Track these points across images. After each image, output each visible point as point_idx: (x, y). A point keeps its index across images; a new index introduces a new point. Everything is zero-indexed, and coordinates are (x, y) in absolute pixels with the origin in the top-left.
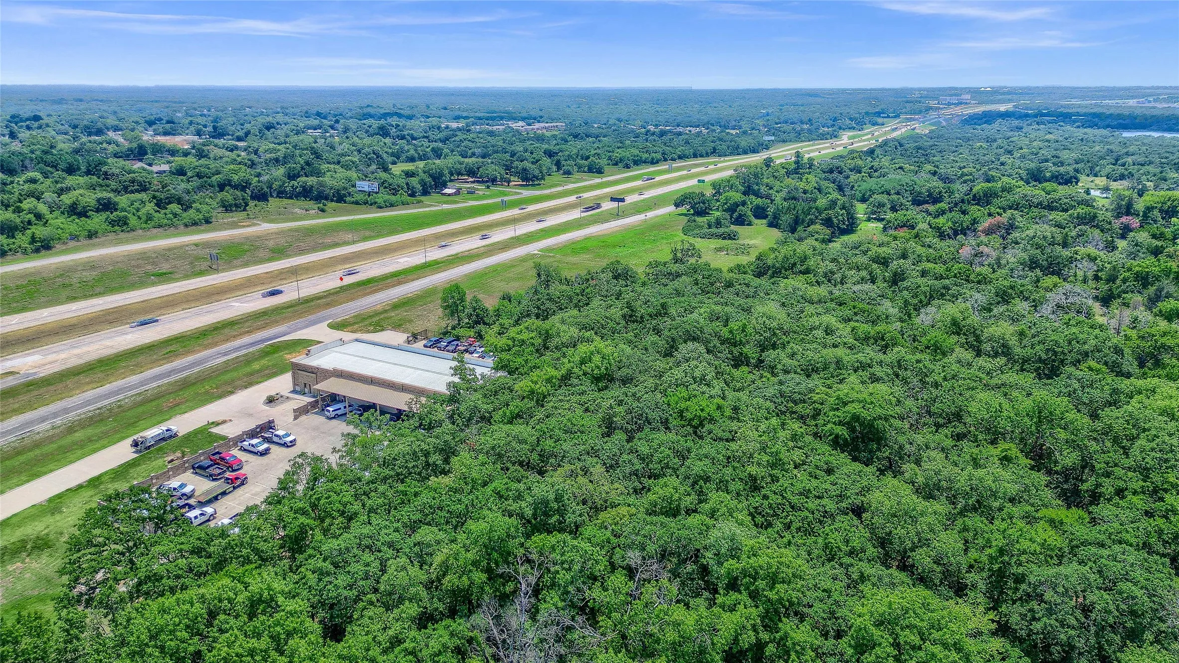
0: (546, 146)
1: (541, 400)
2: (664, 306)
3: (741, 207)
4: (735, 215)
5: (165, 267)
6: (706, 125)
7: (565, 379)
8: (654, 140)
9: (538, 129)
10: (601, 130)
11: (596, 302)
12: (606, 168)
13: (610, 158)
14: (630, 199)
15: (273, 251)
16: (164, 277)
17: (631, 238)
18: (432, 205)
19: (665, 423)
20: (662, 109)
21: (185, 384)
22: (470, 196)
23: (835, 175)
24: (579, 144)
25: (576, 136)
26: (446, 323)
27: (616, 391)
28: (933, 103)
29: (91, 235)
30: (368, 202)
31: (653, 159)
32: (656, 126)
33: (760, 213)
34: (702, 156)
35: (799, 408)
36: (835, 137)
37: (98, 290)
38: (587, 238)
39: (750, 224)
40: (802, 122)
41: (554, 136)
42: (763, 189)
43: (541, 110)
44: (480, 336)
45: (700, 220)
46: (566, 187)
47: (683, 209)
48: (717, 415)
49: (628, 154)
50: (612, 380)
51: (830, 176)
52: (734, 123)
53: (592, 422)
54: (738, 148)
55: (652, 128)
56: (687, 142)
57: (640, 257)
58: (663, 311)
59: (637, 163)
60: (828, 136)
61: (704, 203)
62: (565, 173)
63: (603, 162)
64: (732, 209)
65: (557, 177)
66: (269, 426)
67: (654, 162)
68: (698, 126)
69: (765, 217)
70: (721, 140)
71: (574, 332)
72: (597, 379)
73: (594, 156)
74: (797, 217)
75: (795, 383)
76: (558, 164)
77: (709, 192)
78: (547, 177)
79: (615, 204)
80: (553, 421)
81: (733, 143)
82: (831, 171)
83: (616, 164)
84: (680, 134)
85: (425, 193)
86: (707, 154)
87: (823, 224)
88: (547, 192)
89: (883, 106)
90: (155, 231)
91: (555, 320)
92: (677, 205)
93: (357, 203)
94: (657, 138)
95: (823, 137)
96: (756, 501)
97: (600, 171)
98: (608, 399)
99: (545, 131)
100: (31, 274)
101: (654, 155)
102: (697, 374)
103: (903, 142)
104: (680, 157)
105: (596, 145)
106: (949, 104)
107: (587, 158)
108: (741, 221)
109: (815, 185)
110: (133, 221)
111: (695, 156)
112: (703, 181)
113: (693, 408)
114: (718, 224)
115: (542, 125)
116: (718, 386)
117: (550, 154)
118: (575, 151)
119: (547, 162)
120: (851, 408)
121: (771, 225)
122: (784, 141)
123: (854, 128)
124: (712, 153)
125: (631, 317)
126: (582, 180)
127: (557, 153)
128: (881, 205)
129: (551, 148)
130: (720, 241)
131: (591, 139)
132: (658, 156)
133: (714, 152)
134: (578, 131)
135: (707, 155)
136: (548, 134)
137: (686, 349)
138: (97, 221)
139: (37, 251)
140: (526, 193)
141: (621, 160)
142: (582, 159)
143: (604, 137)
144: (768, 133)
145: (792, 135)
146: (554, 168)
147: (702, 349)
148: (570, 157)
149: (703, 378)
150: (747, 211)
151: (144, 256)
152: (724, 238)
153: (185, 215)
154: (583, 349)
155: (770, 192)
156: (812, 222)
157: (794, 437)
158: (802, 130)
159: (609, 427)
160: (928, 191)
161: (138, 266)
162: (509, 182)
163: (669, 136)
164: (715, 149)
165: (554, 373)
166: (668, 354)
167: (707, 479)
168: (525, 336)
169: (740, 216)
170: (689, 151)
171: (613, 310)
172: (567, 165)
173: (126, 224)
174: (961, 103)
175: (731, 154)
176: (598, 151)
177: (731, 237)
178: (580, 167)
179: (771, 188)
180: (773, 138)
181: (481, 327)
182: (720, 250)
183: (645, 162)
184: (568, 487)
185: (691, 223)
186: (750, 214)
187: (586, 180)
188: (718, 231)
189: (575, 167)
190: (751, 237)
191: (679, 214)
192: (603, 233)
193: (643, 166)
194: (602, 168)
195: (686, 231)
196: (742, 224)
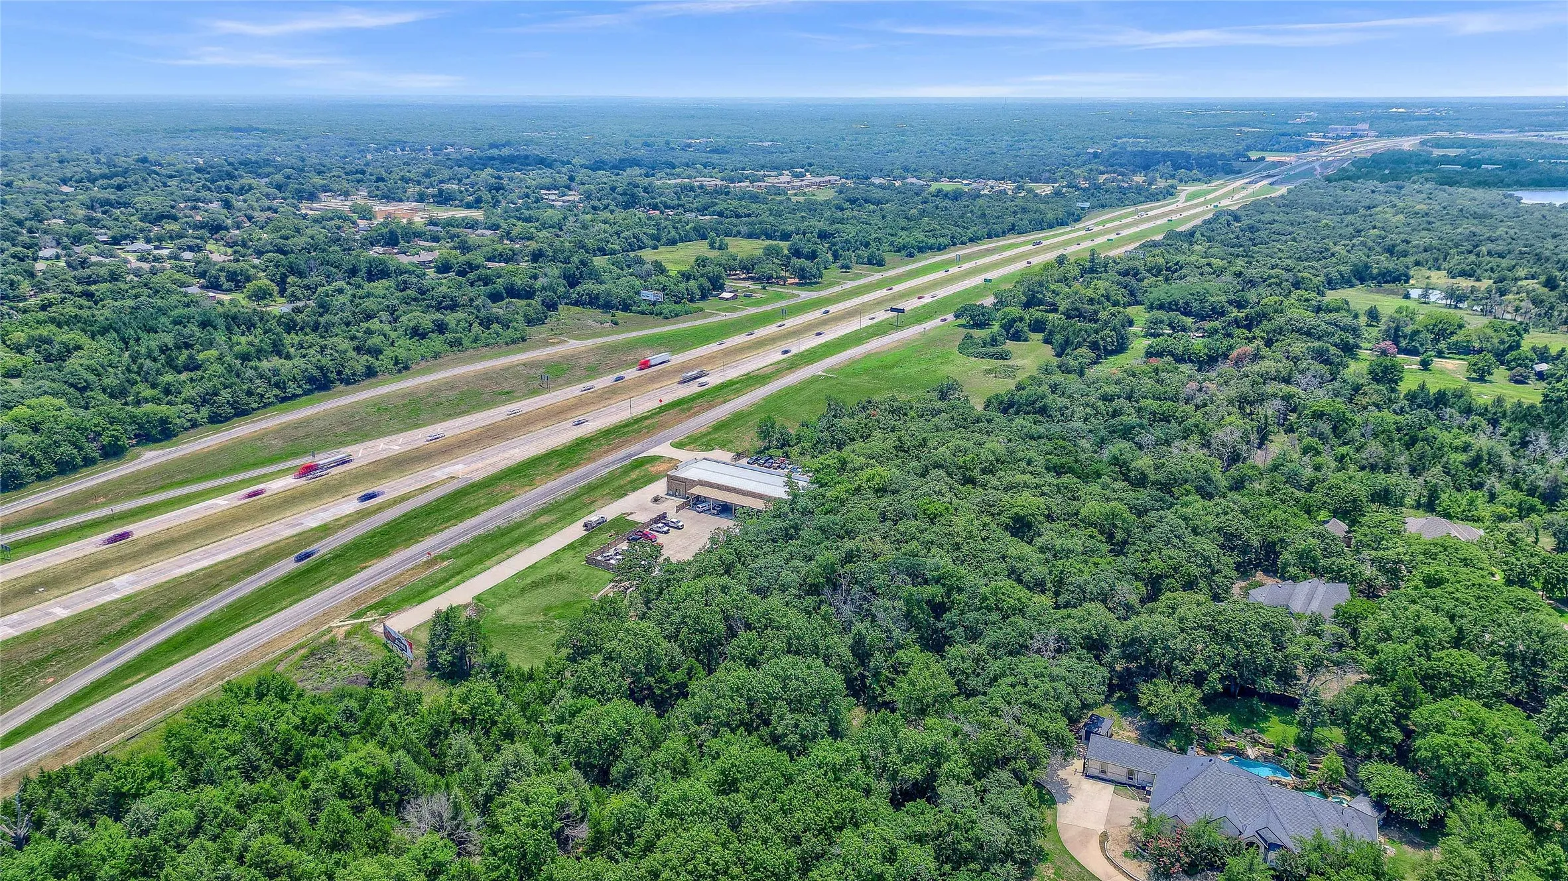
0: (820, 222)
1: (842, 503)
2: (924, 439)
3: (1018, 323)
4: (1012, 330)
5: (506, 387)
7: (858, 490)
9: (807, 185)
10: (881, 193)
11: (877, 434)
12: (888, 257)
13: (892, 244)
14: (911, 304)
15: (587, 369)
16: (508, 396)
17: (907, 355)
18: (715, 314)
19: (915, 516)
21: (591, 488)
22: (748, 300)
23: (1128, 279)
24: (857, 215)
26: (760, 444)
27: (888, 499)
28: (1316, 138)
29: (437, 356)
30: (654, 312)
31: (940, 244)
33: (1038, 326)
34: (996, 236)
35: (992, 510)
36: (1171, 195)
37: (463, 408)
38: (868, 356)
39: (1026, 340)
41: (828, 203)
44: (787, 456)
45: (978, 333)
46: (845, 287)
47: (962, 321)
48: (944, 512)
49: (912, 239)
50: (885, 491)
53: (875, 515)
54: (1043, 220)
55: (945, 183)
58: (924, 444)
59: (921, 250)
60: (1160, 197)
61: (984, 315)
62: (843, 267)
63: (884, 250)
64: (1009, 325)
65: (836, 272)
66: (663, 516)
67: (941, 248)
69: (1042, 331)
71: (862, 460)
72: (876, 491)
73: (874, 241)
74: (1068, 338)
75: (992, 495)
76: (835, 252)
77: (991, 300)
78: (824, 273)
80: (852, 514)
81: (1037, 215)
83: (899, 251)
85: (704, 297)
87: (1090, 347)
88: (825, 293)
90: (484, 349)
91: (848, 448)
92: (957, 316)
93: (643, 313)
96: (957, 554)
97: (880, 264)
98: (884, 502)
99: (815, 188)
100: (408, 394)
101: (942, 240)
102: (937, 489)
104: (971, 240)
105: (875, 221)
107: (867, 245)
108: (1017, 337)
110: (466, 342)
111: (989, 236)
112: (990, 279)
113: (932, 509)
114: (994, 341)
115: (813, 179)
116: (949, 495)
117: (824, 235)
118: (853, 232)
120: (1014, 510)
121: (1045, 341)
122: (1103, 206)
123: (1199, 180)
124: (1010, 231)
125: (901, 448)
126: (861, 276)
127: (835, 235)
129: (826, 226)
130: (992, 361)
131: (871, 207)
132: (947, 241)
133: (1012, 229)
134: (856, 194)
135: (1004, 233)
136: (821, 198)
137: (934, 473)
138: (436, 342)
139: (400, 371)
140: (805, 295)
141: (905, 247)
142: (862, 246)
143: (886, 203)
144: (1088, 192)
145: (1116, 197)
146: (831, 256)
147: (944, 474)
148: (847, 243)
149: (940, 492)
150: (1024, 326)
151: (487, 376)
152: (997, 358)
153: (505, 334)
154: (868, 473)
155: (1055, 300)
156: (1079, 345)
157: (985, 525)
159: (883, 517)
161: (486, 386)
162: (785, 279)
164: (1013, 225)
165: (850, 486)
166: (923, 476)
167: (932, 543)
168: (830, 462)
169: (1017, 332)
170: (984, 229)
171: (889, 442)
172: (845, 256)
173: (461, 344)
175: (1033, 230)
176: (879, 234)
177: (1004, 356)
178: (859, 258)
180: (1089, 202)
181: (786, 448)
182: (989, 372)
183: (931, 248)
184: (863, 546)
185: (969, 337)
186: (1026, 329)
187: (865, 276)
188: (992, 350)
189: (854, 260)
190: (1022, 357)
191: (960, 326)
192: (882, 349)
193: (929, 254)
194: (883, 260)
195: (962, 349)
196: (1018, 339)
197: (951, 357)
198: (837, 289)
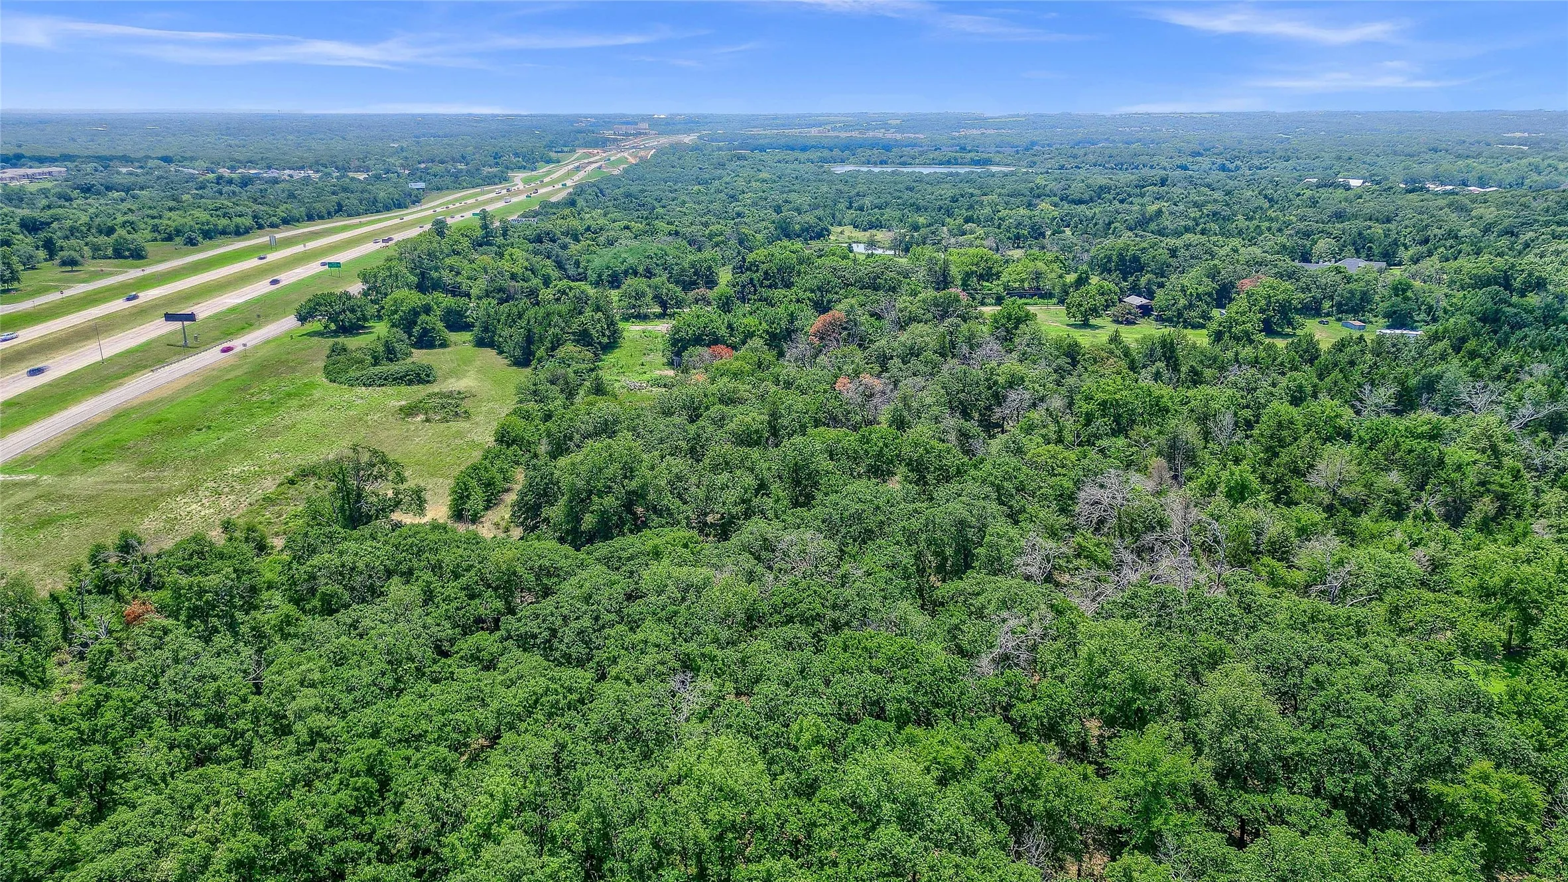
0: (25, 212)
3: (423, 317)
4: (416, 330)
6: (317, 165)
8: (234, 193)
9: (12, 178)
10: (133, 179)
12: (150, 248)
13: (155, 229)
14: (204, 310)
17: (221, 401)
20: (237, 142)
23: (546, 244)
24: (95, 204)
25: (87, 190)
28: (609, 134)
31: (237, 226)
32: (233, 169)
33: (456, 322)
34: (321, 217)
36: (506, 180)
38: (121, 415)
39: (444, 345)
40: (454, 160)
41: (44, 192)
42: (447, 277)
43: (20, 146)
45: (353, 343)
46: (68, 293)
47: (316, 325)
49: (188, 221)
51: (542, 247)
52: (357, 163)
54: (375, 201)
55: (225, 172)
56: (292, 196)
57: (249, 454)
59: (208, 235)
61: (353, 311)
62: (64, 263)
63: (142, 237)
64: (408, 322)
65: (50, 271)
67: (239, 232)
68: (302, 168)
69: (467, 327)
70: (345, 190)
73: (123, 225)
74: (529, 331)
76: (50, 247)
77: (356, 288)
78: (25, 276)
79: (177, 325)
81: (366, 195)
82: (539, 240)
83: (169, 238)
84: (275, 181)
86: (329, 213)
87: (578, 341)
88: (26, 305)
89: (551, 137)
92: (302, 319)
94: (237, 189)
95: (490, 181)
97: (138, 255)
99: (25, 181)
101: (238, 220)
103: (602, 186)
104: (286, 222)
105: (124, 206)
106: (627, 135)
107: (110, 231)
108: (426, 341)
109: (526, 264)
111: (310, 218)
112: (338, 265)
114: (391, 353)
115: (21, 171)
117: (31, 226)
118: (84, 219)
119: (25, 243)
121: (480, 343)
122: (438, 189)
123: (522, 166)
124: (337, 212)
126: (101, 274)
127: (48, 224)
128: (639, 295)
129: (36, 214)
130: (404, 389)
131: (116, 194)
132: (247, 221)
133: (339, 210)
134: (89, 180)
135: (331, 216)
136: (33, 187)
141: (178, 232)
142: (100, 232)
143: (142, 188)
144: (414, 176)
145: (448, 180)
146: (42, 254)
148: (72, 231)
150: (434, 321)
152: (410, 383)
155: (459, 279)
156: (558, 341)
158: (461, 171)
160: (693, 265)
163: (258, 185)
169: (425, 332)
170: (299, 211)
172: (70, 247)
174: (640, 134)
175: (367, 212)
176: (130, 217)
177: (421, 377)
178: (96, 248)
179: (458, 273)
180: (422, 185)
182: (409, 411)
183: (224, 233)
185: (337, 351)
186: (440, 325)
187: (111, 274)
188: (393, 368)
189: (87, 250)
190: (455, 373)
191: (311, 334)
192: (157, 395)
193: (221, 240)
194: (142, 249)
195: (333, 374)
196: (430, 345)
197: (317, 394)
198: (53, 297)
